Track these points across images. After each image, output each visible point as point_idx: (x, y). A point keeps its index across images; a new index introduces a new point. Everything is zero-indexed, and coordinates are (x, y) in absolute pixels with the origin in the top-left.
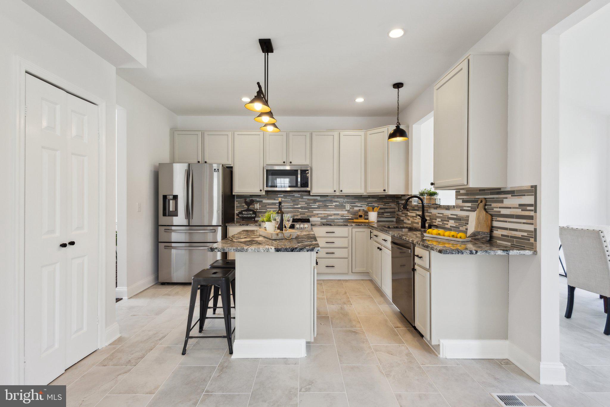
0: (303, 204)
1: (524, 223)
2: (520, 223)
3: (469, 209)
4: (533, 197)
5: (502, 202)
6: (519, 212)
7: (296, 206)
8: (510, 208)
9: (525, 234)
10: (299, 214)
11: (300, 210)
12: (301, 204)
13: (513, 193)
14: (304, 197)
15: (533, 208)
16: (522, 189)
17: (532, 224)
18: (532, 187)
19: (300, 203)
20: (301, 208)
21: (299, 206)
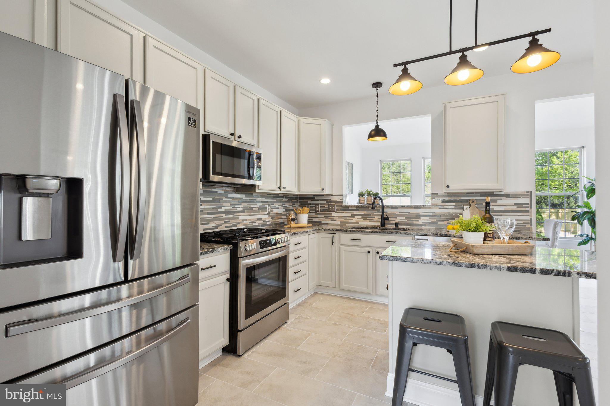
0: (227, 207)
1: (519, 215)
2: (517, 215)
3: (454, 207)
4: (529, 199)
5: (496, 202)
6: (515, 208)
7: (219, 210)
8: (506, 206)
9: (522, 222)
10: (222, 222)
11: (224, 216)
12: (225, 206)
13: (508, 196)
14: (230, 195)
15: (529, 206)
16: (518, 193)
17: (529, 215)
18: (527, 192)
19: (225, 204)
20: (225, 212)
21: (223, 210)
